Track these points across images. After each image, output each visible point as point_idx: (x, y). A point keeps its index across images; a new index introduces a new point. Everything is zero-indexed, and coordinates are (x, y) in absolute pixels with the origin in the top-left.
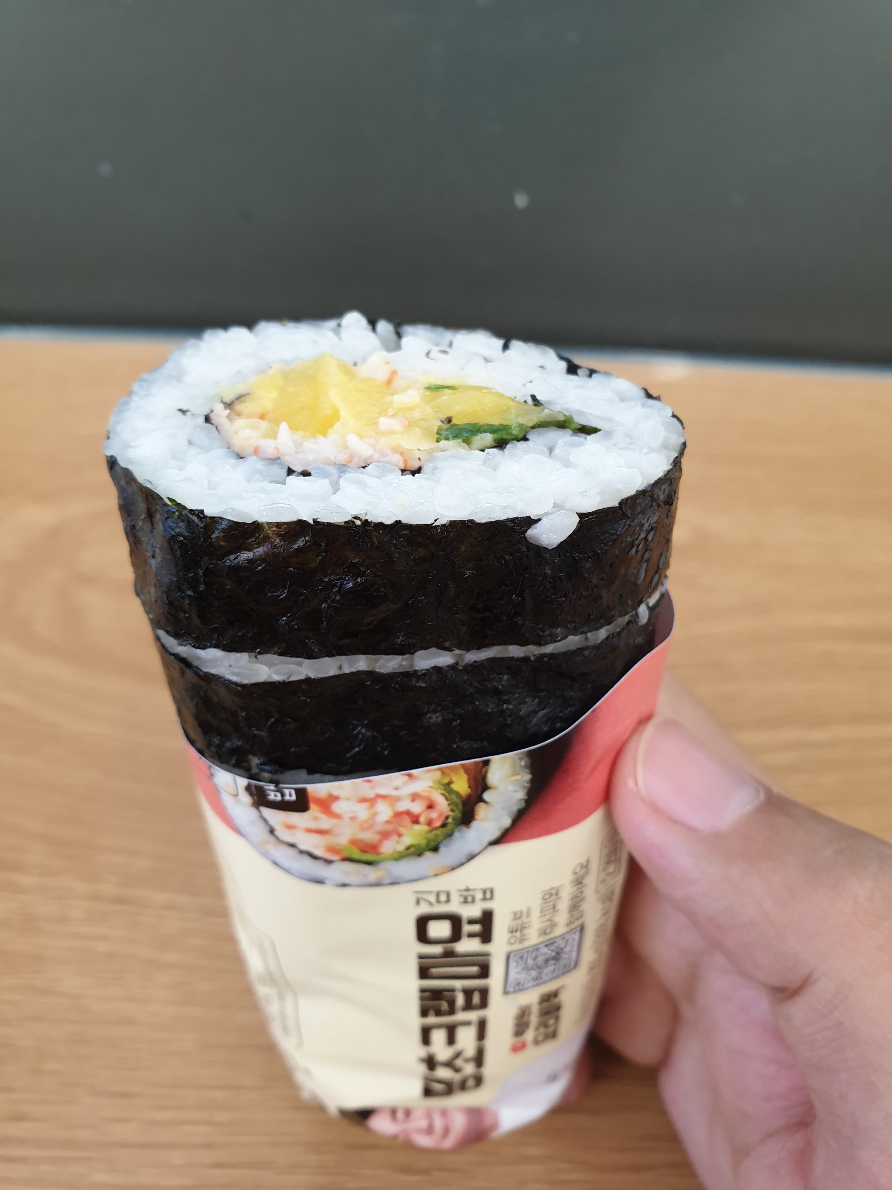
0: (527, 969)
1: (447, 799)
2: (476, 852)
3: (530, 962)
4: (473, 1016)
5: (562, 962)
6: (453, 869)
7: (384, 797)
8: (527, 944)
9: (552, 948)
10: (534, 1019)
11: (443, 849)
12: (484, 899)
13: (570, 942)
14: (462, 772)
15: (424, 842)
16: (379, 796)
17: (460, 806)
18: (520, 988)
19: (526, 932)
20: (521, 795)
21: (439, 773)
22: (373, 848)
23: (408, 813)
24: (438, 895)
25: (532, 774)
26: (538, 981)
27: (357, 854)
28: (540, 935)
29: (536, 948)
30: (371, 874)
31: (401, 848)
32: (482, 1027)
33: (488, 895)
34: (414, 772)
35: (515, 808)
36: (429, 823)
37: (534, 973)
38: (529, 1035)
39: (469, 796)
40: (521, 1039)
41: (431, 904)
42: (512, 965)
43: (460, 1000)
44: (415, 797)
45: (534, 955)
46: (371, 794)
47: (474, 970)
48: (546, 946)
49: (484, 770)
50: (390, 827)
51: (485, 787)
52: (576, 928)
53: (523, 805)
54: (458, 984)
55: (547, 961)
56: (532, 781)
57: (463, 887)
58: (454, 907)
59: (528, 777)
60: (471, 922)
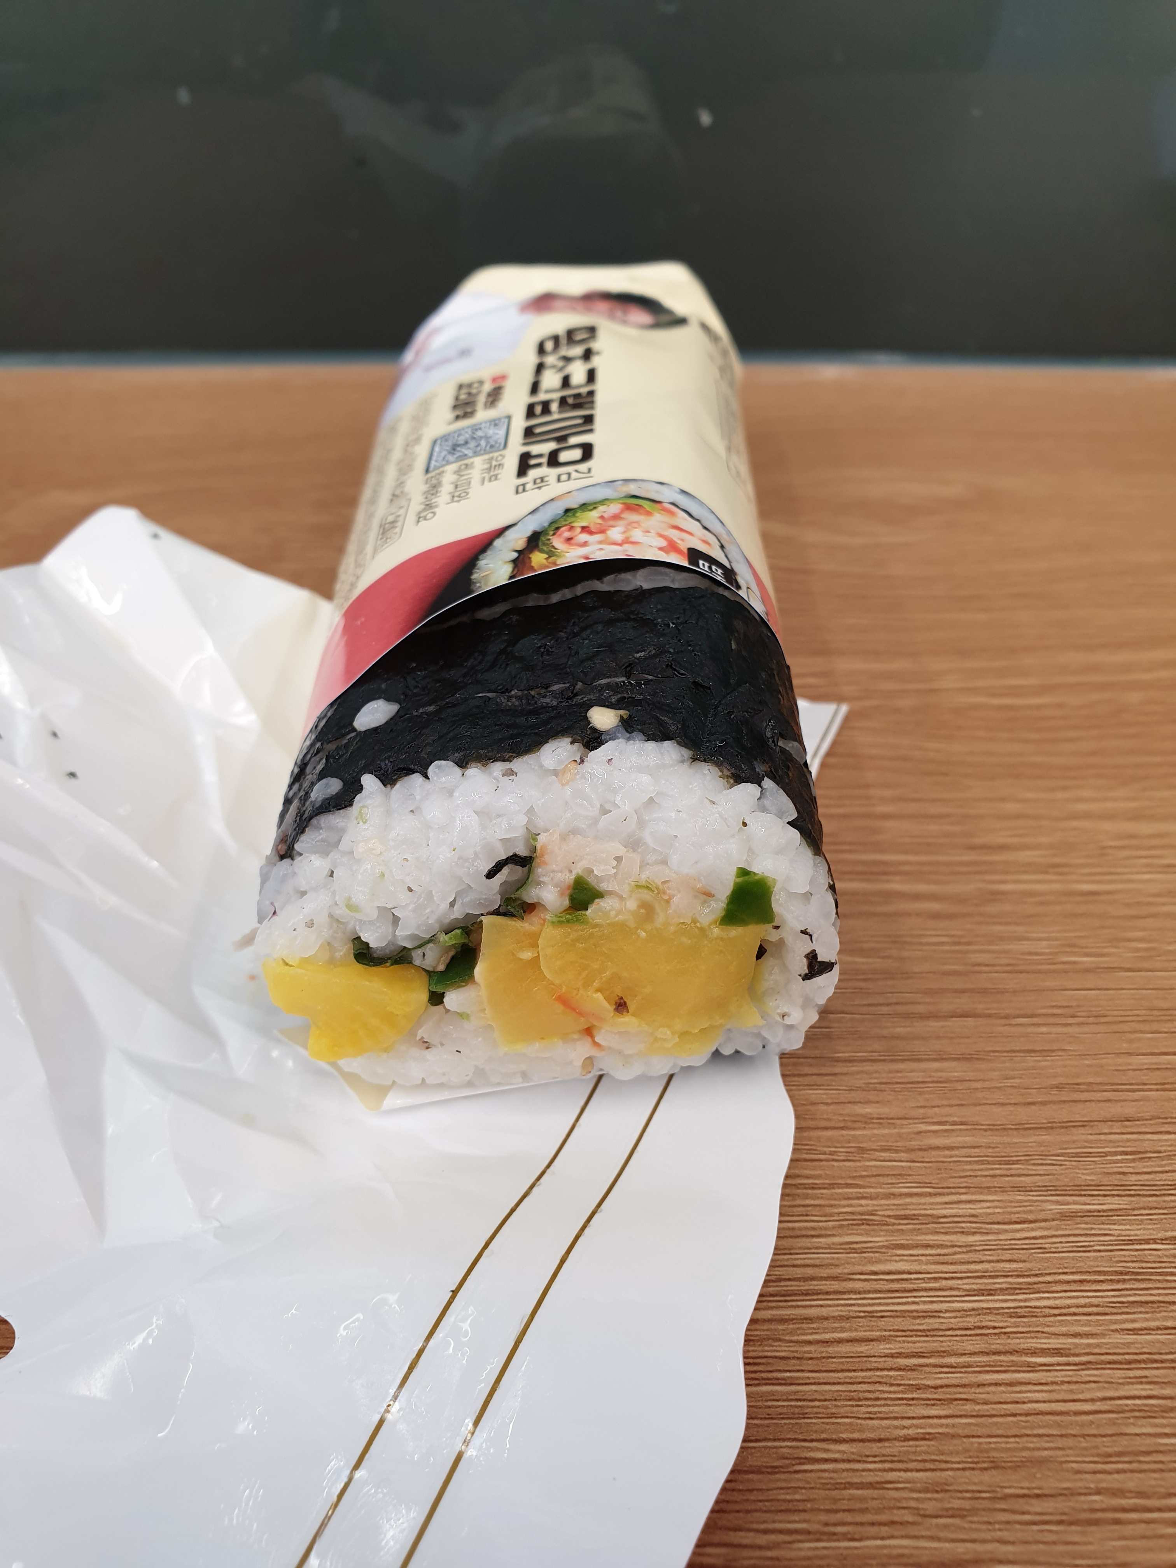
0: (487, 438)
1: (553, 547)
2: (530, 516)
3: (483, 443)
4: (542, 397)
5: (450, 443)
6: (552, 500)
7: (615, 544)
8: (486, 457)
9: (461, 454)
10: (482, 399)
11: (561, 511)
12: (524, 485)
13: (441, 459)
14: (536, 568)
15: (578, 514)
16: (620, 545)
17: (540, 544)
18: (495, 423)
19: (486, 466)
20: (482, 563)
21: (558, 563)
22: (629, 508)
23: (591, 533)
24: (569, 479)
25: (471, 579)
26: (476, 428)
27: (646, 504)
28: (472, 463)
29: (476, 454)
30: (633, 489)
31: (601, 508)
32: (535, 388)
33: (521, 489)
34: (583, 561)
35: (489, 552)
36: (572, 528)
37: (480, 433)
38: (488, 387)
39: (531, 551)
40: (497, 385)
41: (576, 471)
42: (502, 441)
43: (554, 407)
44: (585, 544)
45: (479, 449)
46: (626, 546)
47: (538, 430)
48: (466, 455)
49: (515, 572)
50: (611, 523)
51: (515, 561)
52: (434, 470)
53: (481, 557)
54: (556, 416)
55: (466, 443)
56: (471, 574)
57: (543, 489)
58: (554, 472)
59: (474, 576)
60: (539, 465)
